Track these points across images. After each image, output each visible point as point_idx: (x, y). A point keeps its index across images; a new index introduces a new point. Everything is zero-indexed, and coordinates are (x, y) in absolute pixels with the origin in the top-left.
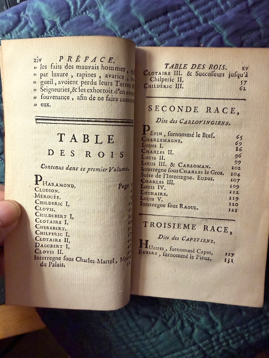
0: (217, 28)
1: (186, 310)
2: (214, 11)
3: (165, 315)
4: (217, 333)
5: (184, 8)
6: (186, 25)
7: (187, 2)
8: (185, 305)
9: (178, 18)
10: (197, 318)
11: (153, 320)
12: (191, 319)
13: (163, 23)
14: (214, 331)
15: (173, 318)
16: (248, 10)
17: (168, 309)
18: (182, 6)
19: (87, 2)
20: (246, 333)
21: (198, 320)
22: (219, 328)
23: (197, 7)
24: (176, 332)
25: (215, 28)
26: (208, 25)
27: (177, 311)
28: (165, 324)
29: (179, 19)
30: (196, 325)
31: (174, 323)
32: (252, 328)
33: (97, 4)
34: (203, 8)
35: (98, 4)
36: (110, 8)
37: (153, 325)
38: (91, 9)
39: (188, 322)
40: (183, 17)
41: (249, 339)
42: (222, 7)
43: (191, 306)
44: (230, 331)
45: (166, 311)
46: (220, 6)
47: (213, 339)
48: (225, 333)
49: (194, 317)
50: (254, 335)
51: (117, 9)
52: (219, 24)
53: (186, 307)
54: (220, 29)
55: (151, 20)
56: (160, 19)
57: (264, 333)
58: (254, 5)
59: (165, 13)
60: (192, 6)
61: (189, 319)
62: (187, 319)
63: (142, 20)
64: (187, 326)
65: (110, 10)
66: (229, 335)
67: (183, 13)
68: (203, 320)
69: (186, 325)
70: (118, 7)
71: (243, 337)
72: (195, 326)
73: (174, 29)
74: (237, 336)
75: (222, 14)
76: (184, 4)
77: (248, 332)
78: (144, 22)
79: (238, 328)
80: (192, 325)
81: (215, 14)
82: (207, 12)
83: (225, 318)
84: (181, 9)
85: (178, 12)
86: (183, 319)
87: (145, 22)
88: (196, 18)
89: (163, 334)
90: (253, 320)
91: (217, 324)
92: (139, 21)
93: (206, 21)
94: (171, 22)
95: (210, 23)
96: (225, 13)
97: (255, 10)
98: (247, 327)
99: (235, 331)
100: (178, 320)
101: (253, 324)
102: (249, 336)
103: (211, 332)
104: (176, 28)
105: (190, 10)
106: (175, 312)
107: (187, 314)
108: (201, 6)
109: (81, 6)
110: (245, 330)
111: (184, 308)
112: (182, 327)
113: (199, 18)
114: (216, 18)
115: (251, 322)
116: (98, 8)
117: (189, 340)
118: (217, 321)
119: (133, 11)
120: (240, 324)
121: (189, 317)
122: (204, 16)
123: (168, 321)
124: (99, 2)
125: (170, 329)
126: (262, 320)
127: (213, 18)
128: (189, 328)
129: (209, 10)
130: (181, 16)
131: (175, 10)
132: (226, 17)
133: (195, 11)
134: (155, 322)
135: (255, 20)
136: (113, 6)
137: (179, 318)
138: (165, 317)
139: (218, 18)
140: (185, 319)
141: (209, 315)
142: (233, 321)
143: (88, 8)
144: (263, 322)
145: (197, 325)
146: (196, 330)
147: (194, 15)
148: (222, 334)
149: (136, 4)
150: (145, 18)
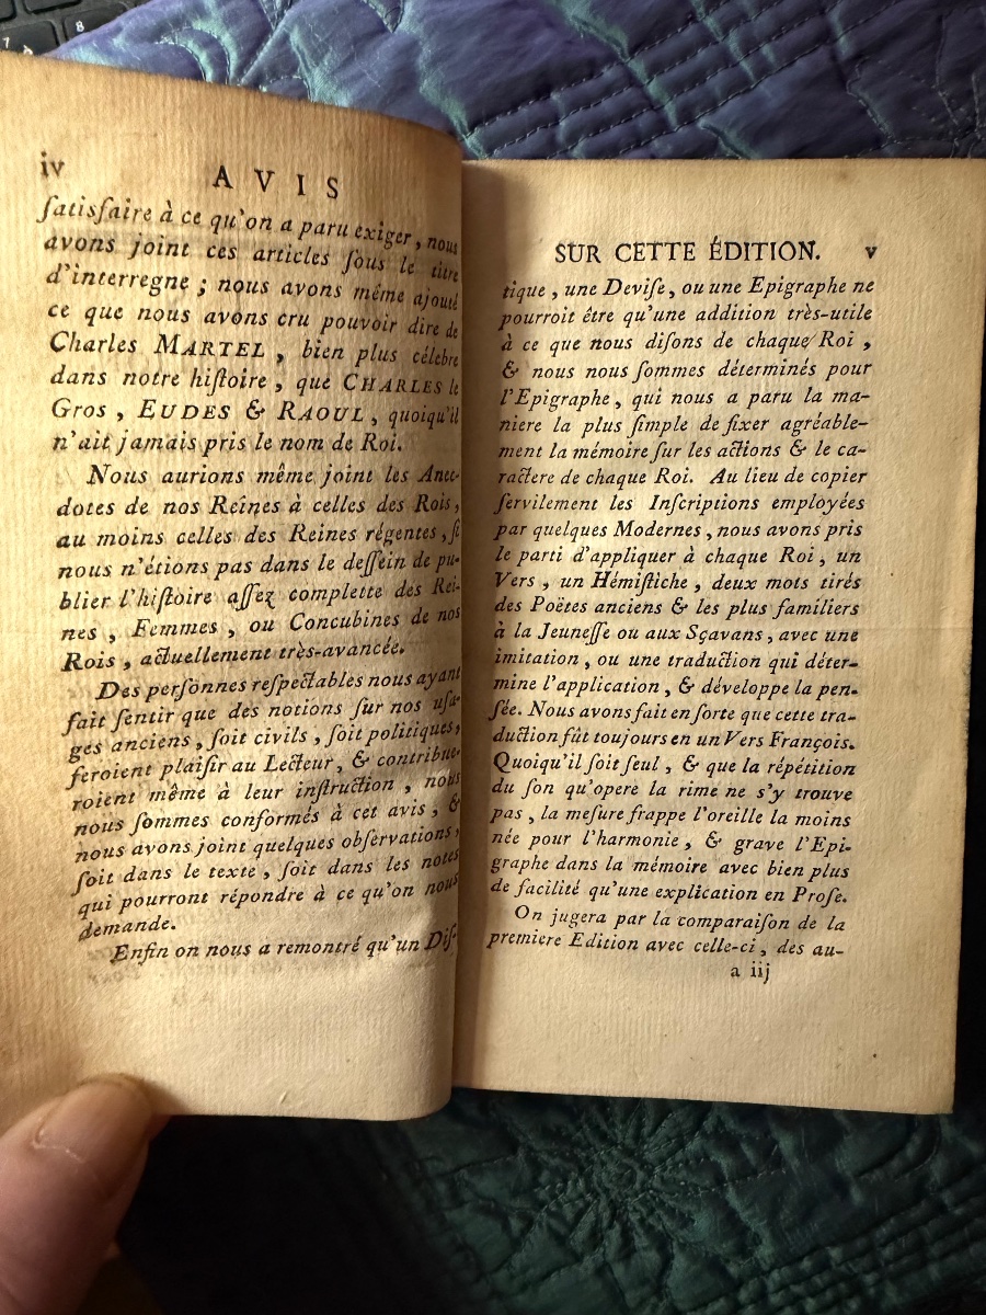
0: (727, 144)
1: (637, 1186)
2: (716, 82)
3: (559, 1205)
4: (758, 1272)
5: (608, 73)
6: (615, 131)
7: (617, 50)
8: (636, 1167)
10: (682, 1215)
11: (516, 1224)
12: (660, 1219)
13: (533, 127)
14: (744, 1263)
15: (589, 1218)
16: (838, 75)
17: (570, 1183)
18: (602, 66)
19: (261, 55)
20: (866, 1272)
21: (686, 1221)
22: (765, 1251)
23: (655, 69)
24: (602, 1270)
25: (721, 142)
26: (697, 130)
27: (606, 1191)
28: (561, 1240)
30: (679, 1244)
31: (596, 1237)
32: (887, 1252)
33: (298, 61)
34: (677, 72)
35: (302, 64)
36: (344, 75)
37: (516, 1244)
38: (279, 79)
39: (649, 1229)
40: (607, 105)
41: (881, 1294)
42: (745, 65)
43: (657, 1170)
44: (806, 1264)
45: (563, 1190)
46: (736, 64)
47: (743, 1296)
48: (786, 1270)
49: (671, 1212)
50: (896, 1278)
51: (369, 77)
52: (733, 125)
53: (640, 1175)
54: (738, 146)
55: (491, 117)
56: (523, 111)
57: (934, 1271)
58: (858, 57)
59: (542, 91)
60: (638, 66)
61: (651, 1220)
62: (642, 1221)
63: (457, 114)
64: (645, 1249)
66: (801, 1278)
67: (607, 91)
68: (703, 1222)
69: (641, 1241)
70: (369, 72)
71: (857, 1289)
72: (675, 1244)
73: (572, 148)
74: (832, 1284)
76: (611, 58)
77: (875, 1267)
78: (465, 124)
79: (835, 1253)
80: (662, 1243)
81: (718, 92)
83: (785, 1215)
85: (588, 86)
86: (628, 1219)
88: (653, 106)
89: (554, 1277)
90: (892, 1221)
91: (757, 1241)
92: (447, 120)
93: (687, 117)
94: (563, 124)
95: (702, 123)
97: (864, 74)
98: (869, 1249)
99: (823, 1266)
100: (611, 1226)
101: (892, 1238)
102: (879, 1282)
103: (733, 1270)
104: (581, 144)
105: (631, 80)
106: (596, 1195)
107: (644, 1202)
109: (240, 71)
110: (865, 1262)
111: (631, 1181)
112: (627, 1250)
115: (884, 1230)
116: (301, 75)
117: (653, 1300)
118: (758, 1225)
119: (427, 87)
120: (843, 1239)
121: (651, 1212)
122: (681, 98)
123: (572, 1227)
124: (306, 52)
125: (578, 1259)
126: (925, 1222)
127: (712, 106)
128: (653, 1257)
129: (698, 78)
131: (578, 81)
132: (759, 102)
134: (524, 1232)
135: (863, 111)
136: (352, 70)
137: (613, 1216)
138: (559, 1216)
139: (732, 107)
140: (634, 1218)
141: (727, 1203)
142: (815, 1226)
144: (927, 1231)
145: (681, 1240)
146: (680, 1262)
147: (647, 97)
148: (775, 1275)
149: (434, 62)
150: (467, 108)
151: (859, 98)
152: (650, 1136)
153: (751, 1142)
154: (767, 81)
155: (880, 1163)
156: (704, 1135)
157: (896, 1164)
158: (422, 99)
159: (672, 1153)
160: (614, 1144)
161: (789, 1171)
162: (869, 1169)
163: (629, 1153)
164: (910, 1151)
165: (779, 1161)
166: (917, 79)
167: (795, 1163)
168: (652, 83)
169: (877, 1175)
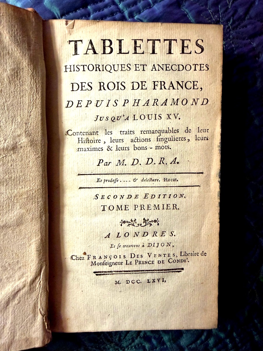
151: (185, 11)
152: (124, 339)
153: (155, 338)
154: (156, 5)
155: (194, 342)
156: (140, 337)
157: (199, 342)
158: (44, 7)
159: (130, 344)
160: (112, 342)
161: (167, 347)
162: (191, 344)
163: (117, 345)
164: (203, 338)
165: (164, 343)
166: (202, 6)
167: (168, 344)
168: (121, 4)
169: (193, 346)
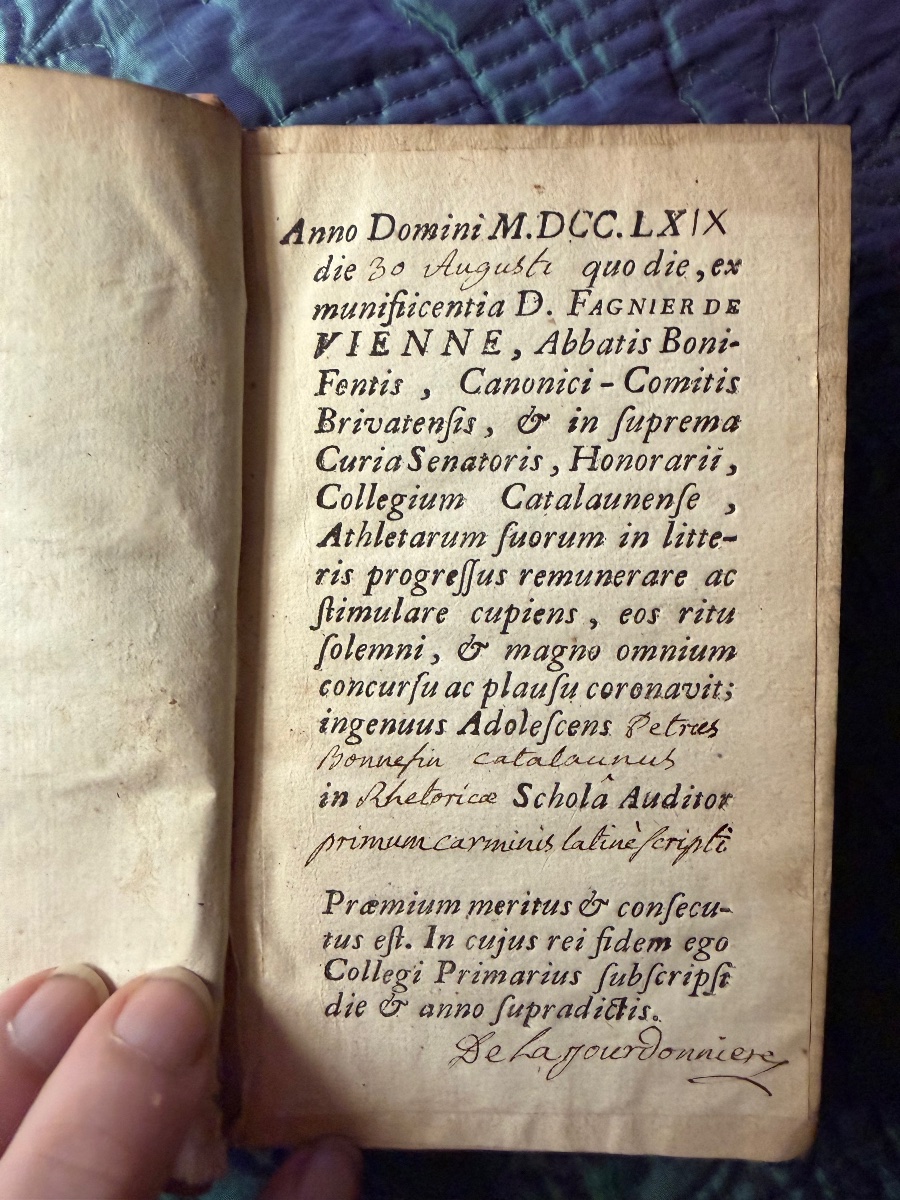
9: (412, 97)
29: (417, 101)
65: (149, 57)
75: (578, 91)
82: (522, 83)
84: (427, 64)
87: (285, 107)
96: (588, 86)
108: (501, 60)
113: (491, 102)
114: (553, 104)
130: (423, 95)
133: (477, 76)
143: (67, 44)
